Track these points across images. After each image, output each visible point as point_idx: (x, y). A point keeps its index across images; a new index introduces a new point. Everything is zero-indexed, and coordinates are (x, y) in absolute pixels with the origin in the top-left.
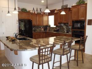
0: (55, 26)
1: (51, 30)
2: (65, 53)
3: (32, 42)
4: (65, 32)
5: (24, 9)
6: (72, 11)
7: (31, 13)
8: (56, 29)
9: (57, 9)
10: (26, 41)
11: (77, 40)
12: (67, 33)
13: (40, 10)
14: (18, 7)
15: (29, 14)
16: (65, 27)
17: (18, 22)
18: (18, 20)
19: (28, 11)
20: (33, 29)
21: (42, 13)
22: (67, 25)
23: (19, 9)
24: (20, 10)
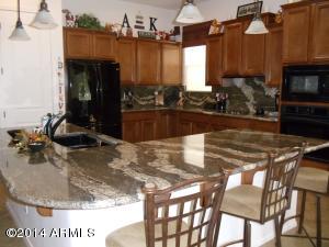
0: (209, 89)
1: (191, 102)
2: (272, 213)
3: (119, 155)
4: (248, 112)
5: (89, 18)
6: (281, 24)
7: (115, 34)
8: (213, 101)
9: (220, 20)
10: (92, 151)
11: (315, 148)
12: (257, 114)
13: (152, 25)
14: (64, 11)
15: (109, 39)
16: (248, 91)
17: (63, 71)
18: (62, 61)
19: (103, 25)
20: (124, 98)
21: (158, 38)
22: (258, 82)
23: (68, 18)
24: (72, 24)
